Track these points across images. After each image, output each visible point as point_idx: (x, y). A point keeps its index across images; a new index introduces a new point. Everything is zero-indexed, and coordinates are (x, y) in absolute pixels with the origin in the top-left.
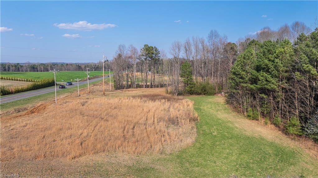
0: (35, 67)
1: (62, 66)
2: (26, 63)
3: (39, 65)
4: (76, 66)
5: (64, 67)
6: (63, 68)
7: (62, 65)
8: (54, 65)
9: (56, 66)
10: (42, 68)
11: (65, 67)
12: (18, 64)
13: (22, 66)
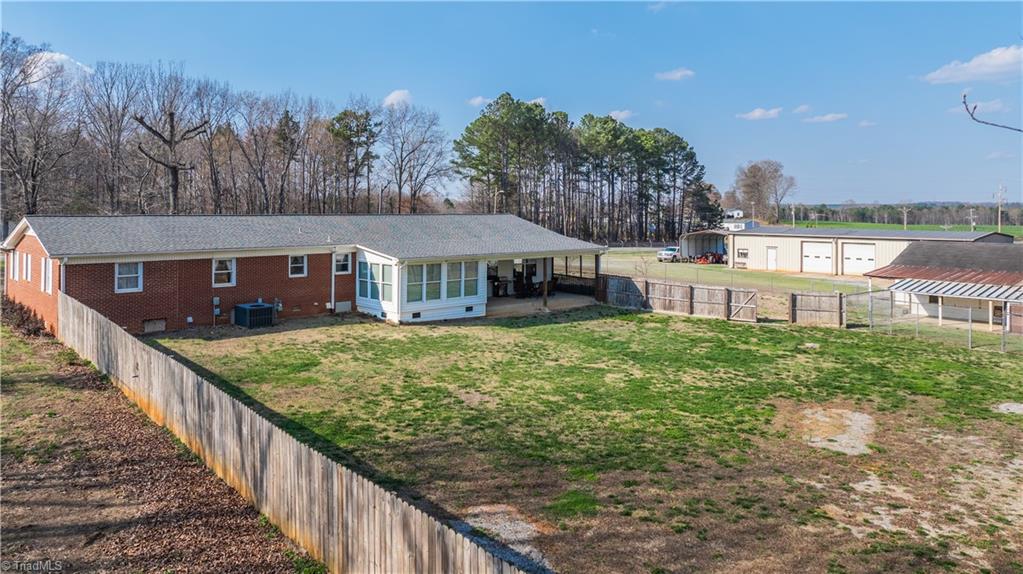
0: (869, 214)
1: (943, 212)
2: (845, 205)
3: (879, 211)
4: (989, 212)
5: (951, 216)
6: (946, 216)
7: (945, 208)
8: (920, 209)
9: (925, 210)
10: (886, 216)
11: (954, 214)
12: (824, 206)
13: (834, 212)
